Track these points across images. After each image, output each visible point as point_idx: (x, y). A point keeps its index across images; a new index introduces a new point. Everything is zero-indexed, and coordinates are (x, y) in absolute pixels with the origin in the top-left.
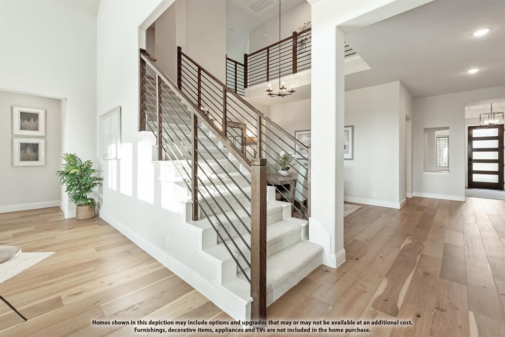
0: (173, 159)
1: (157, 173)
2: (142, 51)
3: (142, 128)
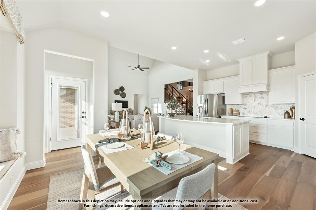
2: (165, 89)
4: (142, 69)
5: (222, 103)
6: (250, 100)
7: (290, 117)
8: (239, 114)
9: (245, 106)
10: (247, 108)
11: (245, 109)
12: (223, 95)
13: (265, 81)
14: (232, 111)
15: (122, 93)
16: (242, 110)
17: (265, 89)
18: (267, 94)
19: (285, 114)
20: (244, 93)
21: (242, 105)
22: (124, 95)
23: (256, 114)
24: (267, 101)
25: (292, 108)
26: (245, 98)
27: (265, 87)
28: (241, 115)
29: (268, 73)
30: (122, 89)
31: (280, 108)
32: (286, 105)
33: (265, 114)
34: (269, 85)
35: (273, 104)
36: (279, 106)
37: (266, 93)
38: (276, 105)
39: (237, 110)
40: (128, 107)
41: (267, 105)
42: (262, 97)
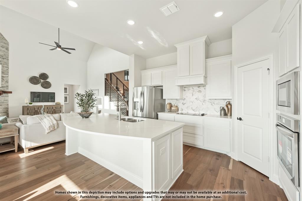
0: (114, 101)
1: (110, 104)
2: (105, 79)
3: (105, 95)
4: (65, 49)
5: (160, 98)
6: (188, 94)
7: (226, 114)
8: (178, 111)
9: (183, 101)
10: (185, 103)
11: (183, 104)
12: (161, 88)
13: (202, 73)
14: (171, 106)
15: (43, 82)
16: (180, 106)
17: (202, 82)
18: (205, 87)
19: (221, 111)
20: (183, 86)
21: (181, 100)
22: (47, 85)
23: (194, 110)
24: (205, 96)
25: (228, 104)
26: (183, 92)
27: (202, 78)
28: (180, 112)
29: (206, 63)
30: (44, 76)
31: (216, 104)
32: (222, 100)
33: (202, 110)
34: (206, 77)
35: (210, 99)
36: (216, 102)
37: (203, 85)
38: (213, 100)
39: (176, 105)
40: (54, 101)
41: (204, 100)
42: (200, 91)
